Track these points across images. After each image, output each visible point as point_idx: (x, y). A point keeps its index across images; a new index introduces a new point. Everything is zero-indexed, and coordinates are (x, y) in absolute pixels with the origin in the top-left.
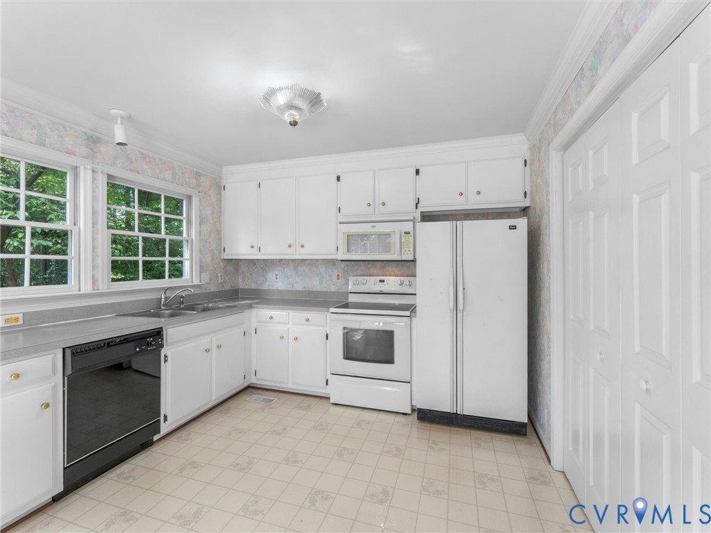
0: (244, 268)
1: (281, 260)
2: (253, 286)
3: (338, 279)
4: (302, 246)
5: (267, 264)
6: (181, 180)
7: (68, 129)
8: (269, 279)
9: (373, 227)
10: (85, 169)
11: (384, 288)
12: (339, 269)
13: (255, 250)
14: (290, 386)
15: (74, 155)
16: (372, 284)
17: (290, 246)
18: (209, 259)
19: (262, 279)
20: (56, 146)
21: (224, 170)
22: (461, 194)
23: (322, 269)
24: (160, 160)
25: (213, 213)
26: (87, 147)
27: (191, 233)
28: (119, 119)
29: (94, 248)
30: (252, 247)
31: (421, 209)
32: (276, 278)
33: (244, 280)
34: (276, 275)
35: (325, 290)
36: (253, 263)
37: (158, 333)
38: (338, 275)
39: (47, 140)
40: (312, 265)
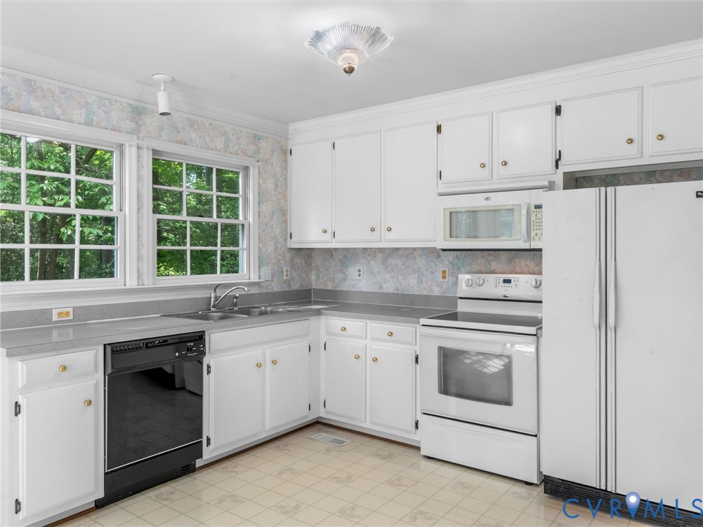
0: (318, 261)
1: (365, 249)
2: (330, 286)
3: (444, 277)
4: (389, 230)
5: (346, 256)
6: (235, 148)
7: (114, 103)
8: (349, 276)
9: (487, 199)
10: (130, 145)
11: (512, 291)
12: (446, 263)
13: (328, 236)
14: (367, 426)
15: (120, 131)
16: (492, 285)
17: (373, 230)
18: (270, 248)
19: (340, 276)
20: (102, 124)
21: (290, 128)
22: (630, 141)
23: (421, 262)
24: (211, 125)
25: (276, 187)
26: (132, 121)
27: (248, 215)
28: (162, 84)
29: (139, 236)
30: (325, 231)
31: (564, 168)
32: (359, 275)
33: (318, 278)
34: (359, 271)
35: (425, 293)
36: (329, 253)
37: (199, 338)
38: (444, 272)
39: (94, 118)
40: (407, 256)
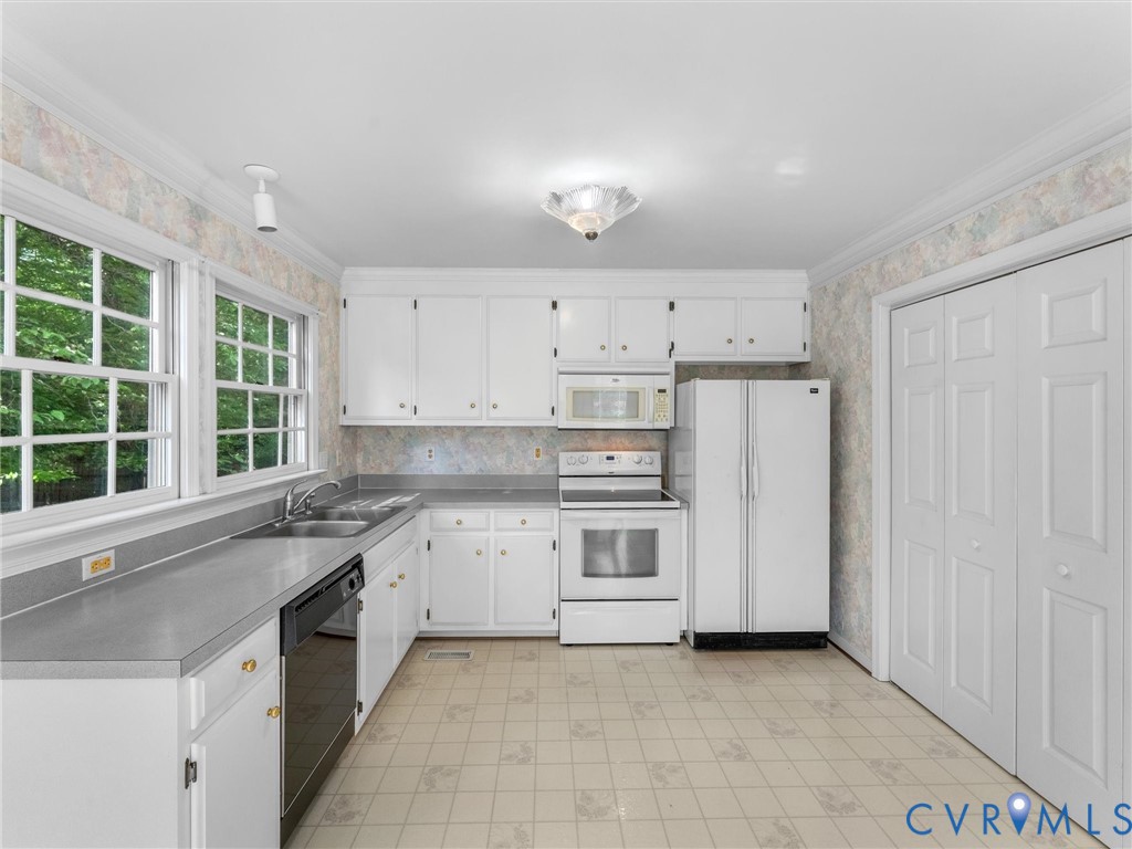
0: (367, 441)
1: (437, 428)
2: (386, 471)
3: (538, 456)
4: (495, 407)
5: (412, 435)
6: (297, 290)
7: (168, 191)
8: (415, 458)
9: (616, 380)
11: (615, 468)
12: (540, 441)
13: (408, 411)
14: (490, 627)
15: (174, 239)
16: (595, 462)
17: (473, 406)
18: (327, 427)
19: (401, 458)
20: (152, 223)
22: (730, 341)
23: (511, 441)
24: (275, 253)
25: (331, 347)
26: (190, 226)
28: (262, 183)
29: (201, 415)
30: (402, 406)
31: (676, 357)
32: (430, 457)
33: (366, 461)
34: (430, 451)
35: (515, 472)
36: (386, 431)
37: (357, 564)
38: (538, 450)
39: (141, 210)
40: (494, 434)
